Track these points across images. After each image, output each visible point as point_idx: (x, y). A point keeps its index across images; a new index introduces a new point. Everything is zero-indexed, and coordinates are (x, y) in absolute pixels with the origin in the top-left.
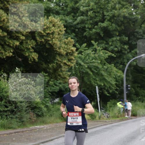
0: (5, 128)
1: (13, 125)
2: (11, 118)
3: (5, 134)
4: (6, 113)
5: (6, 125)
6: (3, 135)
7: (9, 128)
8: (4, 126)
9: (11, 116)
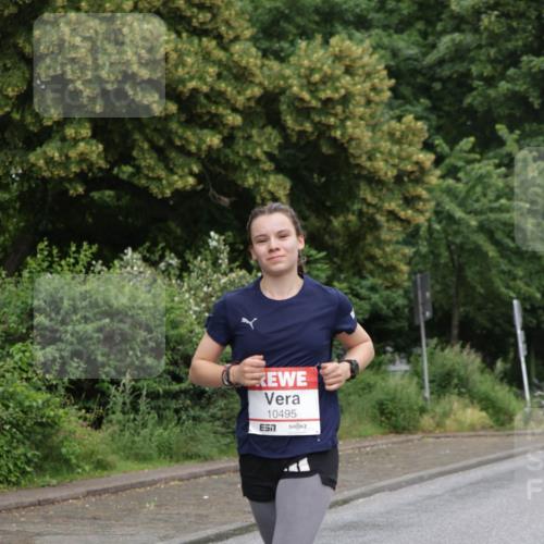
0: (171, 457)
1: (200, 447)
2: (194, 419)
3: (173, 479)
4: (174, 401)
5: (174, 446)
6: (166, 483)
7: (189, 457)
8: (170, 449)
9: (192, 413)
